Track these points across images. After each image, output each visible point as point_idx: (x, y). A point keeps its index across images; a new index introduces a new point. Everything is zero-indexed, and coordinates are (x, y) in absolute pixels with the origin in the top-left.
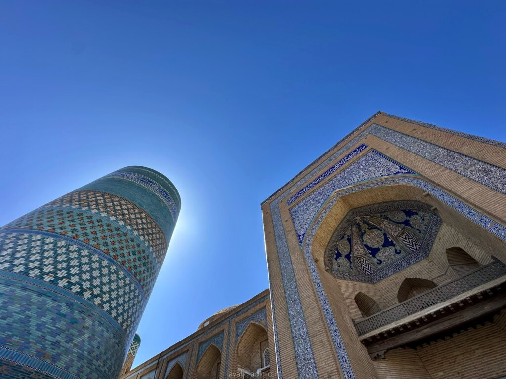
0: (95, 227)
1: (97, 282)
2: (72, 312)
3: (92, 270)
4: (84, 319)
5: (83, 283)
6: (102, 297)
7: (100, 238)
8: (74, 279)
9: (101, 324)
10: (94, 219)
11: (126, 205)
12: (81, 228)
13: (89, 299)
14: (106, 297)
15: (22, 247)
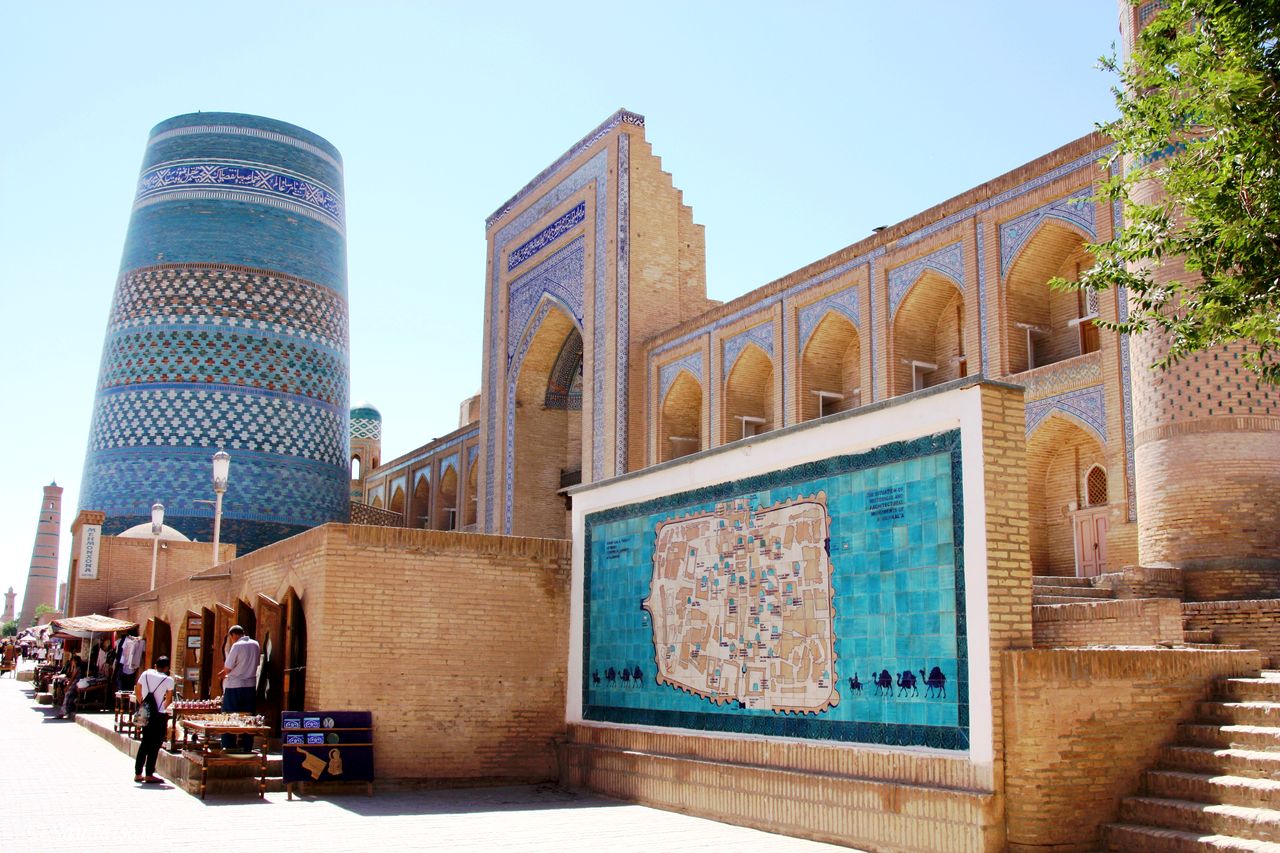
0: (220, 350)
1: (268, 429)
2: (264, 470)
3: (255, 417)
4: (278, 472)
5: (256, 437)
6: (284, 443)
7: (237, 367)
8: (244, 436)
9: (298, 470)
13: (271, 451)
14: (288, 441)
15: (170, 413)
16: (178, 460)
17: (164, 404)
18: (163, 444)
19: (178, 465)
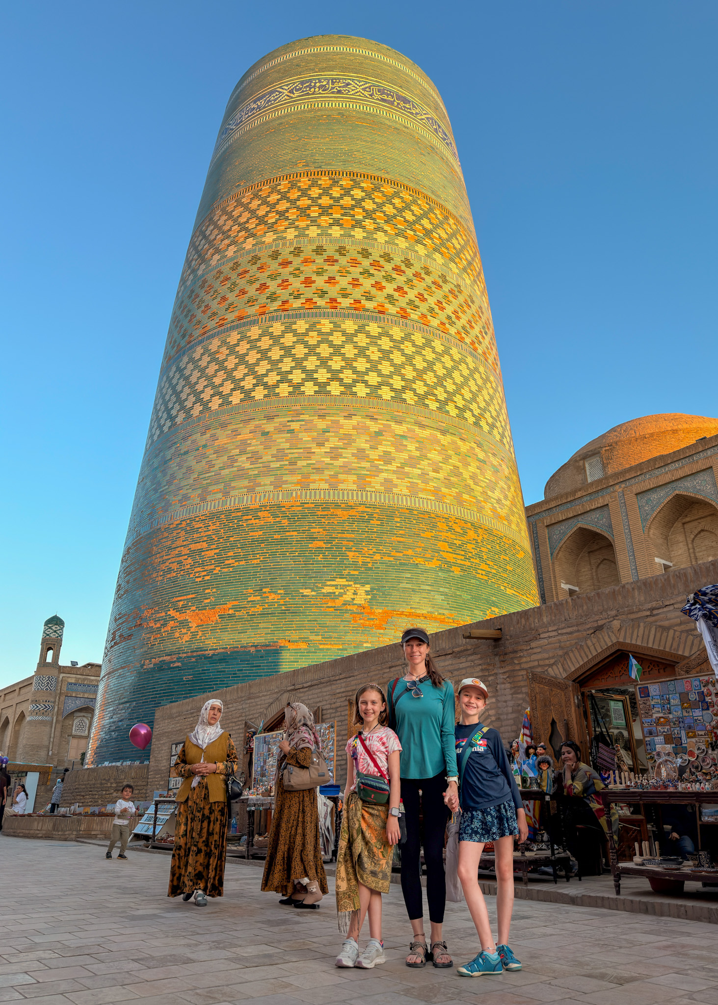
0: (411, 281)
1: (482, 402)
3: (465, 379)
5: (471, 406)
7: (436, 309)
8: (459, 402)
10: (397, 260)
11: (414, 202)
12: (395, 290)
13: (489, 432)
15: (349, 351)
16: (372, 418)
17: (338, 339)
18: (342, 393)
19: (374, 427)
